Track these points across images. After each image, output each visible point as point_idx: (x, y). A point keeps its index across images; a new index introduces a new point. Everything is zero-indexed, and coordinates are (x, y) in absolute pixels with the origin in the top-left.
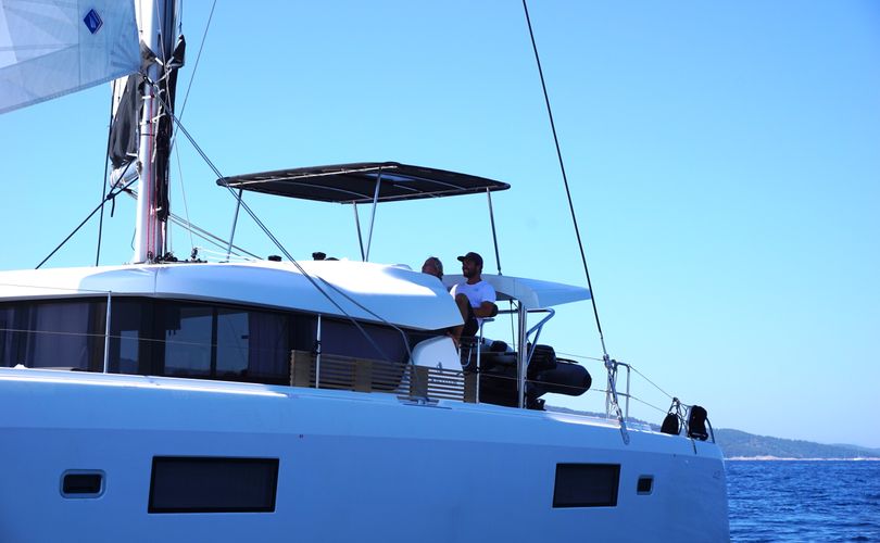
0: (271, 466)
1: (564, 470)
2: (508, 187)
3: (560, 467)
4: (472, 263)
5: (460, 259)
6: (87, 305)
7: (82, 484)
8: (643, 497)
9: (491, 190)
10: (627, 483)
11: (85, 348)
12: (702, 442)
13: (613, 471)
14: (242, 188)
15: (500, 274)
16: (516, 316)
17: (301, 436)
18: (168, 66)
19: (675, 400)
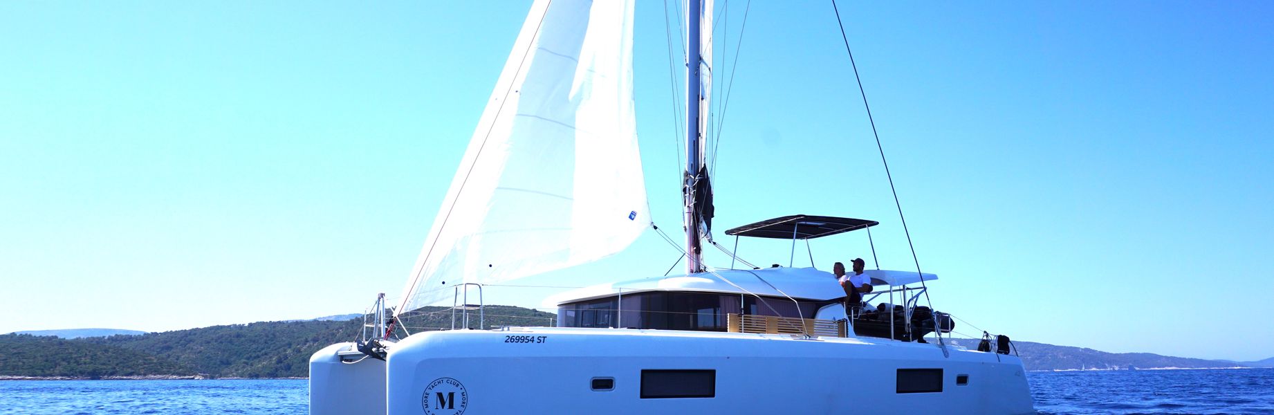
0: (711, 374)
1: (901, 373)
2: (878, 223)
3: (899, 371)
4: (859, 264)
5: (852, 261)
6: (640, 297)
7: (603, 384)
8: (962, 387)
9: (869, 226)
10: (949, 380)
11: (640, 317)
12: (1006, 356)
13: (939, 372)
14: (738, 235)
15: (878, 269)
16: (902, 292)
17: (728, 358)
18: (697, 178)
19: (985, 332)
